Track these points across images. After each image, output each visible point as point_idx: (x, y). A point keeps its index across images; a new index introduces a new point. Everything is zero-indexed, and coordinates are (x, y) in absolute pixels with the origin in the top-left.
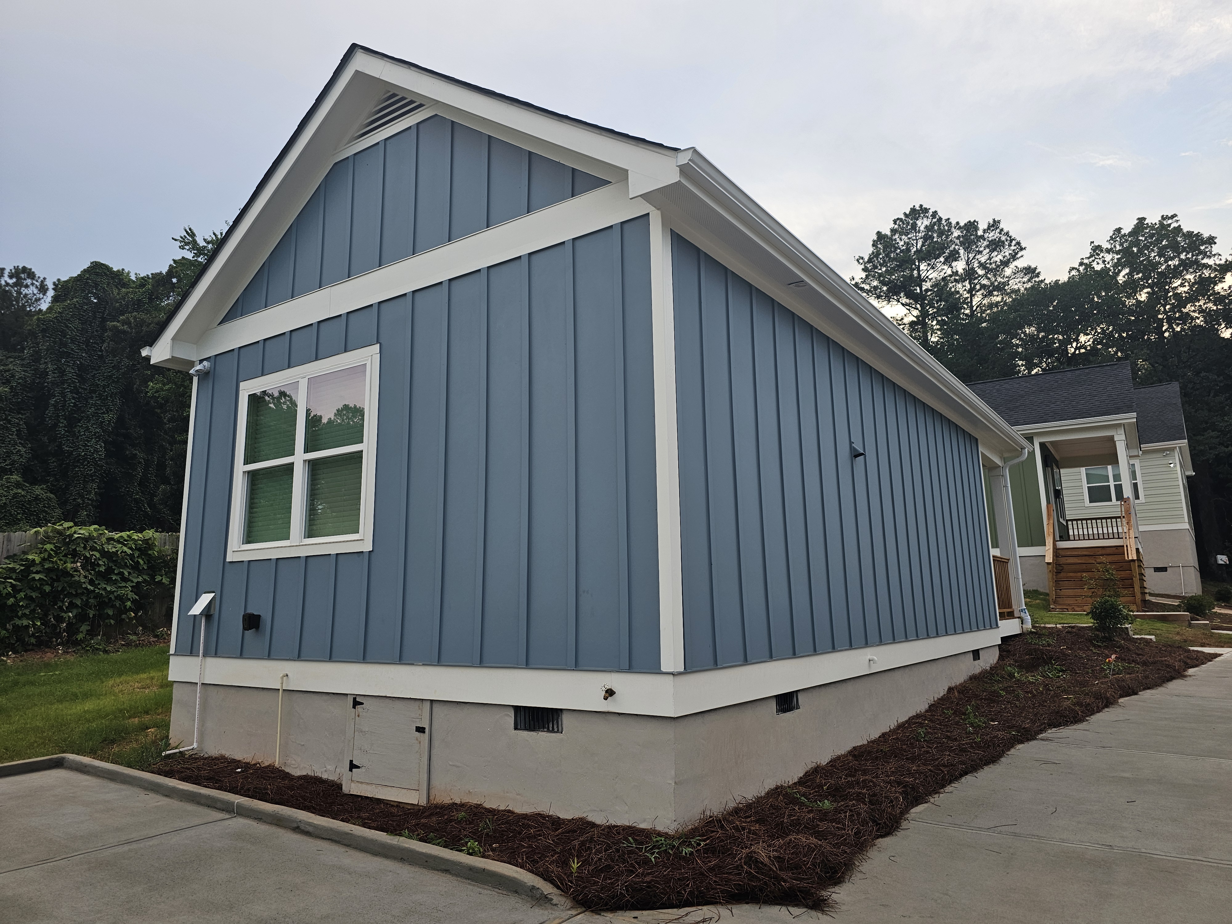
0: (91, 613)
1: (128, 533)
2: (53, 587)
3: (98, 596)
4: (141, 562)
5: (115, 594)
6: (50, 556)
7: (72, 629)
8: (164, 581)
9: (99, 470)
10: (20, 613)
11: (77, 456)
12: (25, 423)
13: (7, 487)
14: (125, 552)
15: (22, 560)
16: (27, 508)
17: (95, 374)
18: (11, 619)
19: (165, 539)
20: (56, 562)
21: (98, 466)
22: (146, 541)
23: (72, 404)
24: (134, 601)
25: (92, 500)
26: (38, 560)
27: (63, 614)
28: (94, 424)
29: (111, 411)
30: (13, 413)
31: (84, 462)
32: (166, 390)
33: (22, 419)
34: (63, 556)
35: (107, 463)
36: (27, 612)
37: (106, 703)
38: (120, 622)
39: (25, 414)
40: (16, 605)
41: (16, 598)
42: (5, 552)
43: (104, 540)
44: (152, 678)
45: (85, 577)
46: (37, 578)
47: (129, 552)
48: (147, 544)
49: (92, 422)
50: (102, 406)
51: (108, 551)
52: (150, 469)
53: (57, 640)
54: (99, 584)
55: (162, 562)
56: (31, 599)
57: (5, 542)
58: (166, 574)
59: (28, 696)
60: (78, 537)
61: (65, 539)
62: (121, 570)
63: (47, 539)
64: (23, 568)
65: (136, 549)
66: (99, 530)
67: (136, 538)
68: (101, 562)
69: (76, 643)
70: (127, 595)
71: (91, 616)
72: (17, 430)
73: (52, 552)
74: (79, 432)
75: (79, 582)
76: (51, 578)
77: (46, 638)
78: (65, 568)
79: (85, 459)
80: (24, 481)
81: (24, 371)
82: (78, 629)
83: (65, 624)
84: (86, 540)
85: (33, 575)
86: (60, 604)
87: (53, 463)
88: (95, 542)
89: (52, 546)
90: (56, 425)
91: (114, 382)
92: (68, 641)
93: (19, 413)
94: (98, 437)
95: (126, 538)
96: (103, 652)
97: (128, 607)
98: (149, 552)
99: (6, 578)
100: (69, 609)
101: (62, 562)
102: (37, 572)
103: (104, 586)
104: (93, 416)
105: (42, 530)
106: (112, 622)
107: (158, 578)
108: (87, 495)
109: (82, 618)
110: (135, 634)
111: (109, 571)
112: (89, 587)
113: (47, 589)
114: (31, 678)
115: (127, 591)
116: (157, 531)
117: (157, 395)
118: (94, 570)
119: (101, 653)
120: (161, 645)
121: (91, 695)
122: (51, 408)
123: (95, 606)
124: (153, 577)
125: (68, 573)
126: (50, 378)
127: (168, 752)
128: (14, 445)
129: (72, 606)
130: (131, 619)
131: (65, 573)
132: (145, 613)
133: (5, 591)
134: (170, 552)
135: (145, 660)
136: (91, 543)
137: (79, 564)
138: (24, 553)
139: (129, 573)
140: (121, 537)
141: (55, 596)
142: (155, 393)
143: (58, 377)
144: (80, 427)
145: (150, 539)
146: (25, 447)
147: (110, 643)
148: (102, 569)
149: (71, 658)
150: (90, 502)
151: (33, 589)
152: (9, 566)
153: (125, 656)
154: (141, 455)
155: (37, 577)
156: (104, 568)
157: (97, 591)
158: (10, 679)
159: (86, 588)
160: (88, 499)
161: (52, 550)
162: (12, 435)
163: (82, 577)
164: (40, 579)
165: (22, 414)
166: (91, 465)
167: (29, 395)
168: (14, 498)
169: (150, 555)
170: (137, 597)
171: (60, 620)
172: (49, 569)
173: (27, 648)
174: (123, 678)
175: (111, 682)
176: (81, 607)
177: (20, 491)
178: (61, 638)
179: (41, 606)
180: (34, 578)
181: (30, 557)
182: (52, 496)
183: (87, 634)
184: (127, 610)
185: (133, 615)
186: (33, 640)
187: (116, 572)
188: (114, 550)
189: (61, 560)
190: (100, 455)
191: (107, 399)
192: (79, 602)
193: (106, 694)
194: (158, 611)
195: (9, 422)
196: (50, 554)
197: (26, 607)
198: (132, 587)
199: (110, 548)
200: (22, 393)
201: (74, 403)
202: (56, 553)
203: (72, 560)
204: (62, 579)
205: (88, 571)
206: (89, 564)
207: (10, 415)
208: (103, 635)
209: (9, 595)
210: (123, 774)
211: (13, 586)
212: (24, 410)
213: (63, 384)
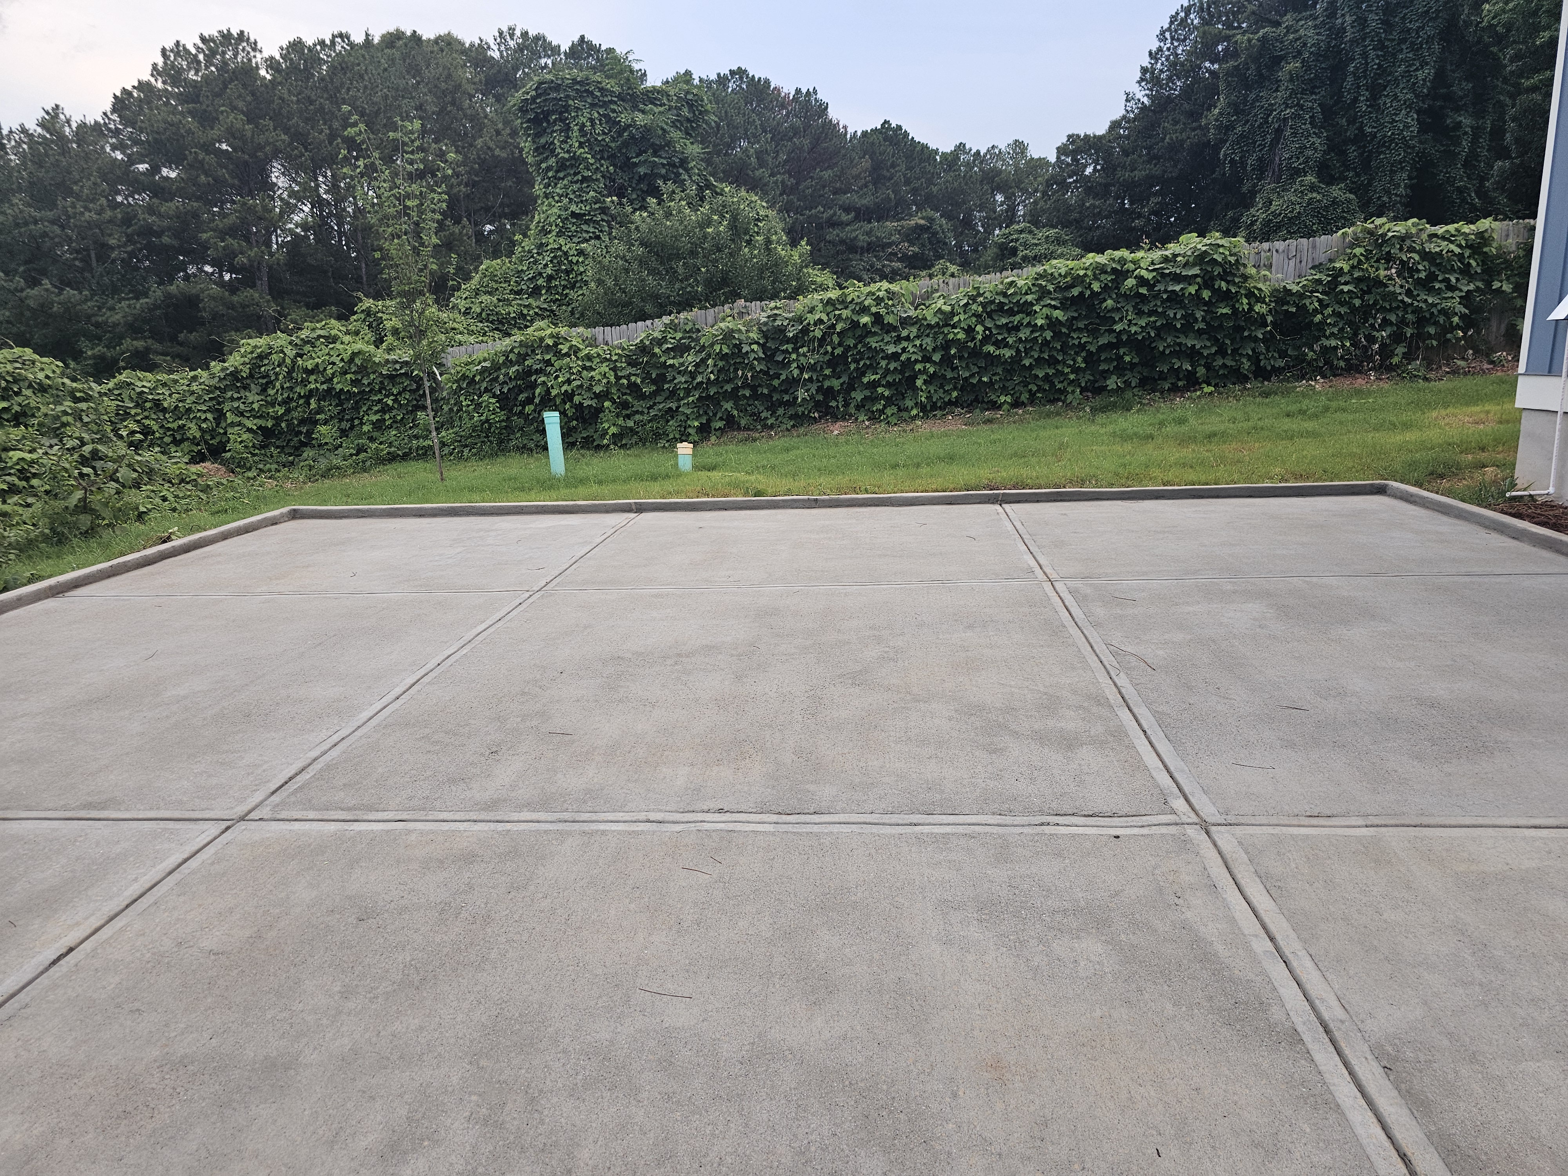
0: (1409, 332)
1: (1456, 225)
2: (1363, 301)
3: (1417, 311)
4: (1474, 263)
5: (1439, 307)
6: (1360, 261)
7: (1386, 351)
8: (1504, 288)
9: (1410, 153)
10: (1328, 333)
11: (1383, 138)
12: (1319, 105)
13: (1302, 192)
14: (1452, 251)
15: (1328, 269)
16: (1323, 216)
17: (1406, 14)
18: (1318, 339)
19: (1508, 230)
20: (1367, 269)
21: (1409, 147)
22: (1480, 235)
23: (1375, 67)
24: (1462, 317)
25: (1401, 196)
26: (1346, 268)
27: (1375, 333)
28: (1403, 88)
29: (1427, 63)
30: (1306, 94)
31: (1390, 145)
32: (1511, 10)
33: (1315, 100)
34: (1375, 262)
35: (1420, 142)
36: (1335, 330)
37: (1433, 435)
38: (1444, 343)
39: (1319, 93)
40: (1323, 323)
41: (1323, 314)
42: (1310, 261)
43: (1424, 236)
44: (1488, 412)
45: (1402, 287)
46: (1346, 290)
47: (1457, 250)
48: (1482, 238)
49: (1401, 86)
50: (1414, 60)
51: (1430, 252)
52: (1481, 140)
53: (1368, 365)
54: (1418, 295)
55: (1502, 263)
56: (1339, 315)
57: (1310, 250)
58: (1508, 279)
59: (1341, 423)
60: (1393, 236)
61: (1378, 239)
62: (1447, 276)
63: (1356, 242)
64: (1329, 279)
65: (1467, 246)
66: (1418, 224)
67: (1467, 231)
68: (1420, 267)
69: (1391, 368)
70: (1454, 308)
71: (1408, 335)
72: (1310, 117)
73: (1362, 258)
74: (1385, 103)
75: (1394, 293)
76: (1361, 289)
77: (1355, 362)
78: (1377, 276)
79: (1392, 140)
80: (1319, 182)
81: (1317, 34)
82: (1392, 352)
83: (1377, 346)
84: (1402, 239)
85: (1341, 287)
86: (1371, 321)
87: (1352, 152)
88: (1414, 242)
89: (1362, 250)
90: (1355, 100)
91: (1431, 19)
92: (1381, 366)
93: (1312, 93)
94: (1410, 106)
95: (1453, 232)
96: (1423, 379)
97: (1454, 324)
98: (1485, 250)
99: (1312, 292)
100: (1382, 327)
101: (1374, 269)
102: (1346, 283)
103: (1425, 297)
104: (1403, 77)
105: (1350, 231)
106: (1435, 343)
107: (1496, 285)
108: (1394, 189)
109: (1397, 337)
110: (1463, 359)
111: (1432, 277)
112: (1406, 299)
113: (1357, 302)
114: (1342, 404)
115: (1454, 303)
116: (1495, 220)
117: (1495, 22)
118: (1412, 277)
119: (1420, 381)
120: (1499, 374)
121: (1411, 426)
122: (1350, 79)
123: (1413, 323)
124: (1489, 284)
125: (1381, 282)
126: (1349, 35)
127: (1514, 494)
128: (1307, 138)
129: (1386, 322)
130: (1458, 339)
131: (1378, 283)
132: (1478, 332)
133: (1312, 307)
134: (1514, 248)
135: (1477, 391)
136: (1408, 243)
137: (1394, 271)
138: (1331, 261)
139: (1457, 280)
140: (1447, 231)
141: (1366, 312)
142: (1493, 18)
143: (1358, 31)
144: (1386, 96)
145: (1486, 231)
146: (1319, 137)
147: (1432, 370)
148: (1423, 275)
149: (1386, 386)
150: (1398, 199)
151: (1342, 304)
152: (1315, 277)
153: (1450, 385)
154: (1466, 121)
155: (1346, 288)
156: (1424, 274)
157: (1416, 303)
158: (1321, 404)
159: (1402, 301)
160: (1396, 195)
161: (1362, 254)
162: (1305, 124)
163: (1397, 286)
164: (1349, 291)
165: (1316, 94)
166: (1400, 147)
167: (1323, 65)
168: (1309, 204)
169: (1486, 253)
170: (1467, 311)
171: (1371, 339)
172: (1359, 280)
173: (1335, 372)
174: (1450, 410)
175: (1434, 414)
176: (1396, 325)
177: (1315, 195)
178: (1373, 362)
179: (1350, 323)
180: (1342, 291)
181: (1338, 265)
182: (1352, 196)
183: (1403, 358)
184: (1453, 328)
185: (1461, 334)
186: (1342, 364)
187: (1440, 278)
188: (1438, 249)
189: (1372, 266)
190: (1411, 132)
191: (1421, 47)
192: (1393, 318)
193: (1429, 426)
194: (1494, 329)
195: (1301, 107)
196: (1360, 260)
197: (1334, 325)
198: (1460, 297)
199: (1432, 247)
200: (1316, 66)
201: (1379, 64)
202: (1367, 259)
203: (1386, 266)
204: (1373, 290)
205: (1405, 278)
206: (1406, 269)
207: (1302, 98)
208: (1423, 359)
209: (1316, 311)
210: (1458, 508)
211: (1320, 301)
212: (1318, 88)
213: (1364, 40)
